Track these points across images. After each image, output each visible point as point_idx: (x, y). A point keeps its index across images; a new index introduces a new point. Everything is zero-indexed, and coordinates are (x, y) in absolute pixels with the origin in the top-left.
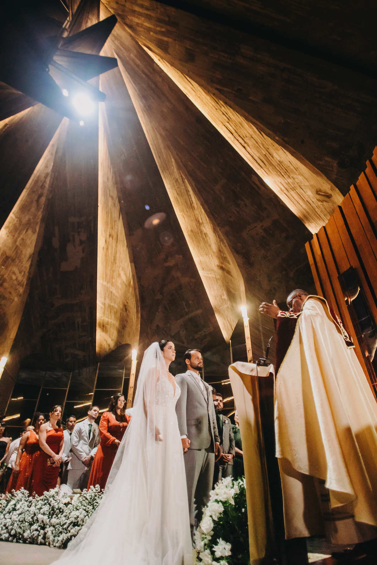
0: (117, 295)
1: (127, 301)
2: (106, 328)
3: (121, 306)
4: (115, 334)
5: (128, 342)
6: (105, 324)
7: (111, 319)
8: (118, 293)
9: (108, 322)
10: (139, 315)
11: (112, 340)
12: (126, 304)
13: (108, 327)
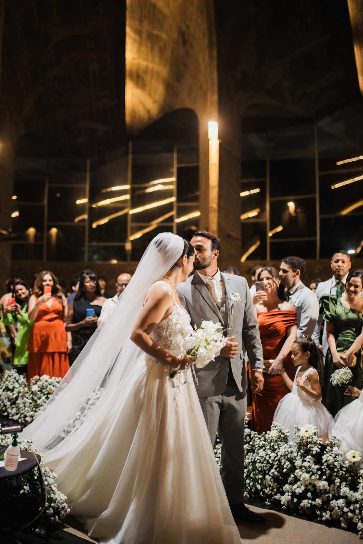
0: (166, 11)
1: (188, 23)
2: (143, 80)
3: (175, 35)
4: (159, 90)
5: (189, 105)
6: (141, 73)
7: (153, 61)
8: (168, 6)
9: (147, 68)
10: (215, 53)
11: (155, 102)
12: (184, 28)
13: (147, 78)
